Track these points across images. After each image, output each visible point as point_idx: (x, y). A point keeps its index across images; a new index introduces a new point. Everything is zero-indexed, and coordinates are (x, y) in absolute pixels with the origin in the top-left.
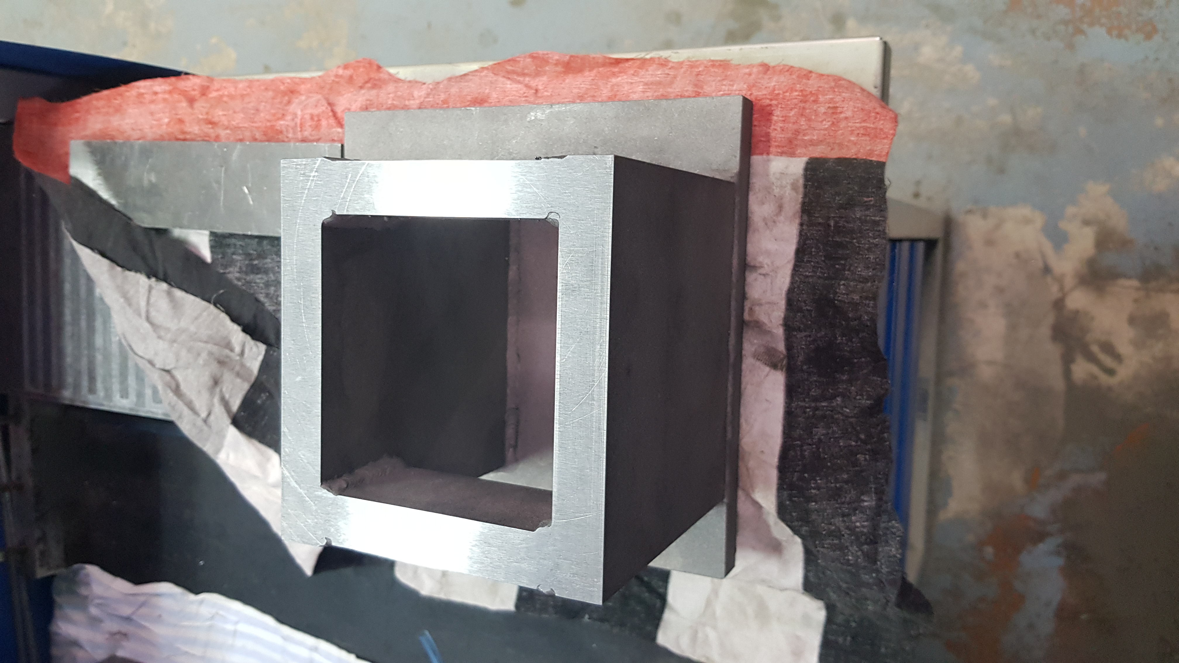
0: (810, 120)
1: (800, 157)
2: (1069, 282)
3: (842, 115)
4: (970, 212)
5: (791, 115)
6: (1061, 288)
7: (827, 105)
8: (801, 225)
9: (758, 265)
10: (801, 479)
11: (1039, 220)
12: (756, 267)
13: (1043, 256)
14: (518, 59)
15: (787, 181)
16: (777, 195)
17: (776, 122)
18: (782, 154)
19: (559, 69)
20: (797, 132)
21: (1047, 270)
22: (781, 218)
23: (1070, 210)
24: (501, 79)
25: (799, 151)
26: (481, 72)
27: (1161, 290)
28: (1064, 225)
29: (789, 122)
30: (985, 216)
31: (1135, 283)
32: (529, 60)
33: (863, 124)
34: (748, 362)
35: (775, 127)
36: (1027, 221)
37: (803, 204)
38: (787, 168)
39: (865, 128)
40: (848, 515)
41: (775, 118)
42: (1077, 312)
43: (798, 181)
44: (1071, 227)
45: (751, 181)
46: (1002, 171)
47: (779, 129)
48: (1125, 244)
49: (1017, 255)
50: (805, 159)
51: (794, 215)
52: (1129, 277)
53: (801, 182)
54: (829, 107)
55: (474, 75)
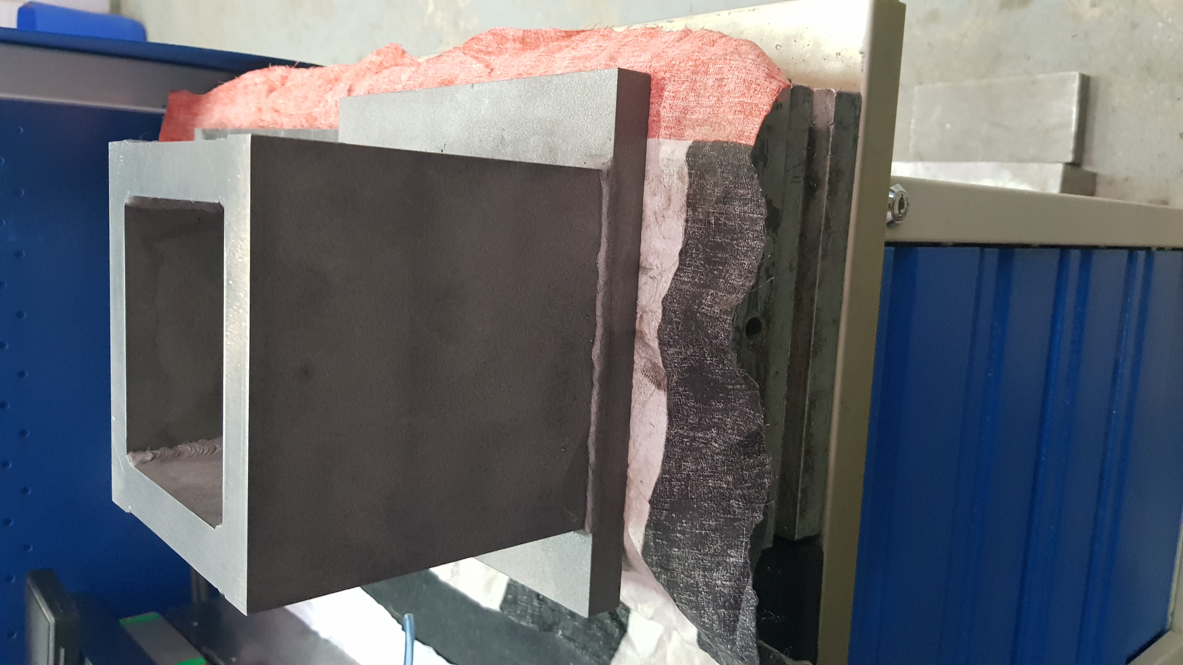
0: (698, 96)
1: (686, 140)
3: (726, 89)
5: (682, 90)
7: (715, 77)
8: (687, 221)
9: (648, 267)
10: (668, 518)
12: (646, 269)
14: (481, 37)
15: (674, 169)
16: (666, 185)
17: (667, 98)
18: (670, 136)
19: (518, 45)
20: (685, 111)
22: (670, 212)
24: (469, 59)
25: (688, 133)
26: (453, 52)
29: (679, 99)
32: (490, 37)
33: (742, 99)
34: (638, 377)
35: (665, 105)
37: (688, 195)
38: (673, 153)
39: (743, 104)
40: (711, 570)
41: (666, 94)
43: (682, 168)
45: (646, 169)
47: (669, 107)
50: (690, 142)
51: (681, 209)
53: (686, 170)
54: (716, 79)
55: (448, 56)
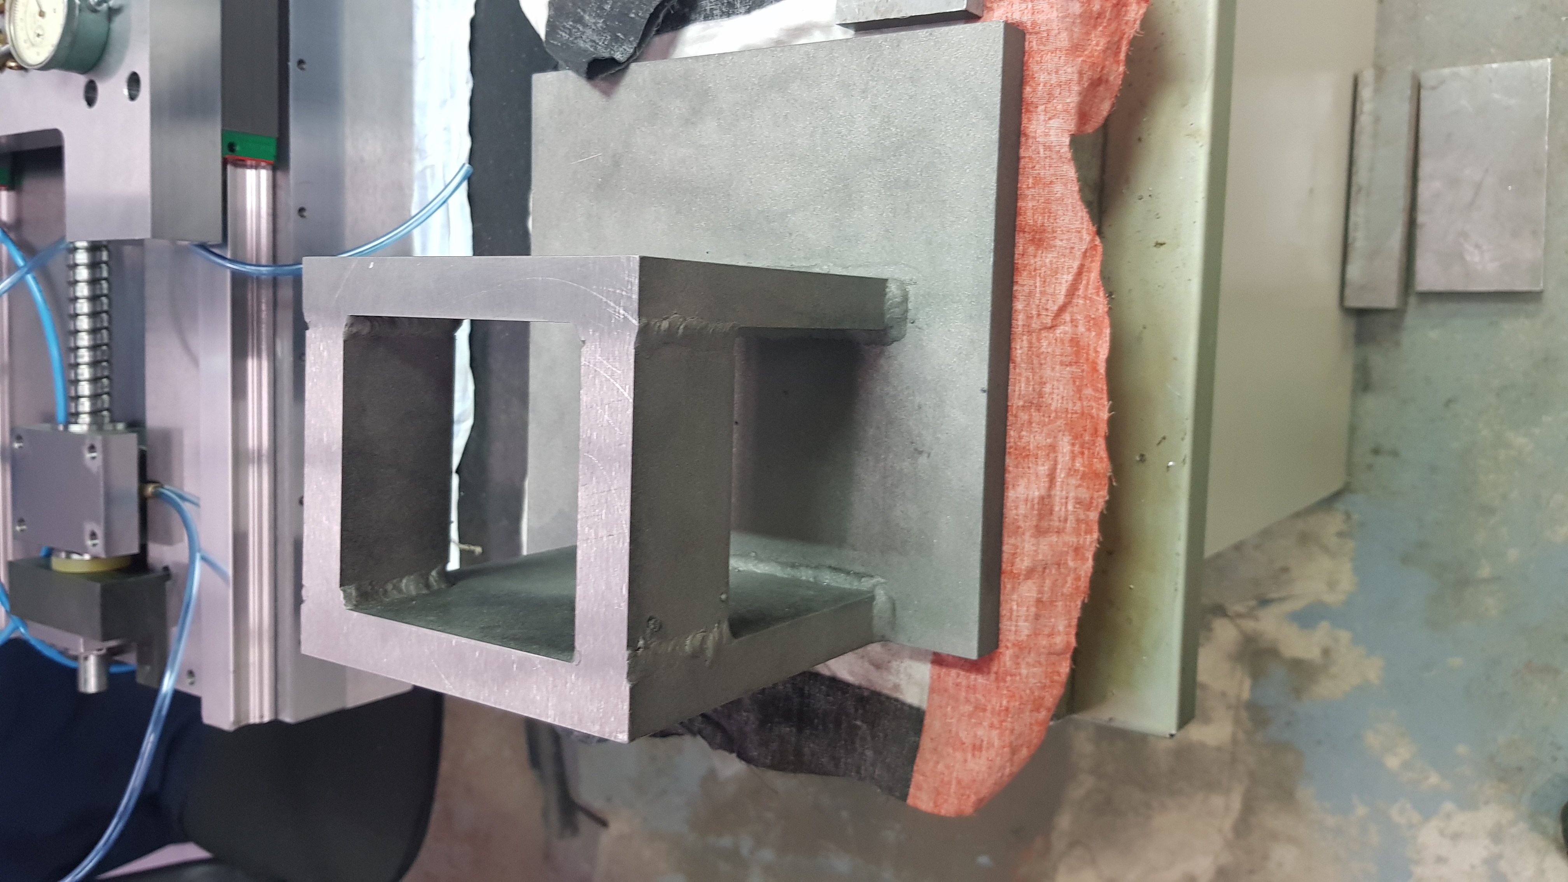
0: (970, 716)
1: (929, 699)
2: (1249, 625)
3: (969, 756)
4: (1348, 516)
5: (977, 695)
6: (1240, 616)
7: (985, 739)
11: (1330, 598)
13: (1282, 600)
15: (902, 681)
16: (890, 664)
17: (968, 678)
18: (932, 680)
20: (956, 700)
21: (1264, 602)
22: (867, 665)
23: (1344, 636)
25: (934, 700)
27: (1237, 722)
28: (1325, 625)
29: (967, 692)
30: (1340, 534)
31: (1246, 695)
33: (954, 782)
35: (961, 676)
36: (1332, 585)
38: (917, 683)
39: (949, 783)
41: (973, 676)
42: (1210, 630)
43: (902, 693)
44: (1322, 634)
46: (1406, 560)
47: (959, 681)
48: (1298, 692)
49: (1285, 570)
50: (924, 706)
51: (869, 681)
52: (1253, 688)
54: (982, 741)
